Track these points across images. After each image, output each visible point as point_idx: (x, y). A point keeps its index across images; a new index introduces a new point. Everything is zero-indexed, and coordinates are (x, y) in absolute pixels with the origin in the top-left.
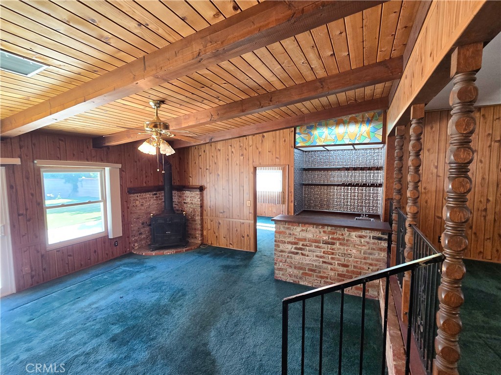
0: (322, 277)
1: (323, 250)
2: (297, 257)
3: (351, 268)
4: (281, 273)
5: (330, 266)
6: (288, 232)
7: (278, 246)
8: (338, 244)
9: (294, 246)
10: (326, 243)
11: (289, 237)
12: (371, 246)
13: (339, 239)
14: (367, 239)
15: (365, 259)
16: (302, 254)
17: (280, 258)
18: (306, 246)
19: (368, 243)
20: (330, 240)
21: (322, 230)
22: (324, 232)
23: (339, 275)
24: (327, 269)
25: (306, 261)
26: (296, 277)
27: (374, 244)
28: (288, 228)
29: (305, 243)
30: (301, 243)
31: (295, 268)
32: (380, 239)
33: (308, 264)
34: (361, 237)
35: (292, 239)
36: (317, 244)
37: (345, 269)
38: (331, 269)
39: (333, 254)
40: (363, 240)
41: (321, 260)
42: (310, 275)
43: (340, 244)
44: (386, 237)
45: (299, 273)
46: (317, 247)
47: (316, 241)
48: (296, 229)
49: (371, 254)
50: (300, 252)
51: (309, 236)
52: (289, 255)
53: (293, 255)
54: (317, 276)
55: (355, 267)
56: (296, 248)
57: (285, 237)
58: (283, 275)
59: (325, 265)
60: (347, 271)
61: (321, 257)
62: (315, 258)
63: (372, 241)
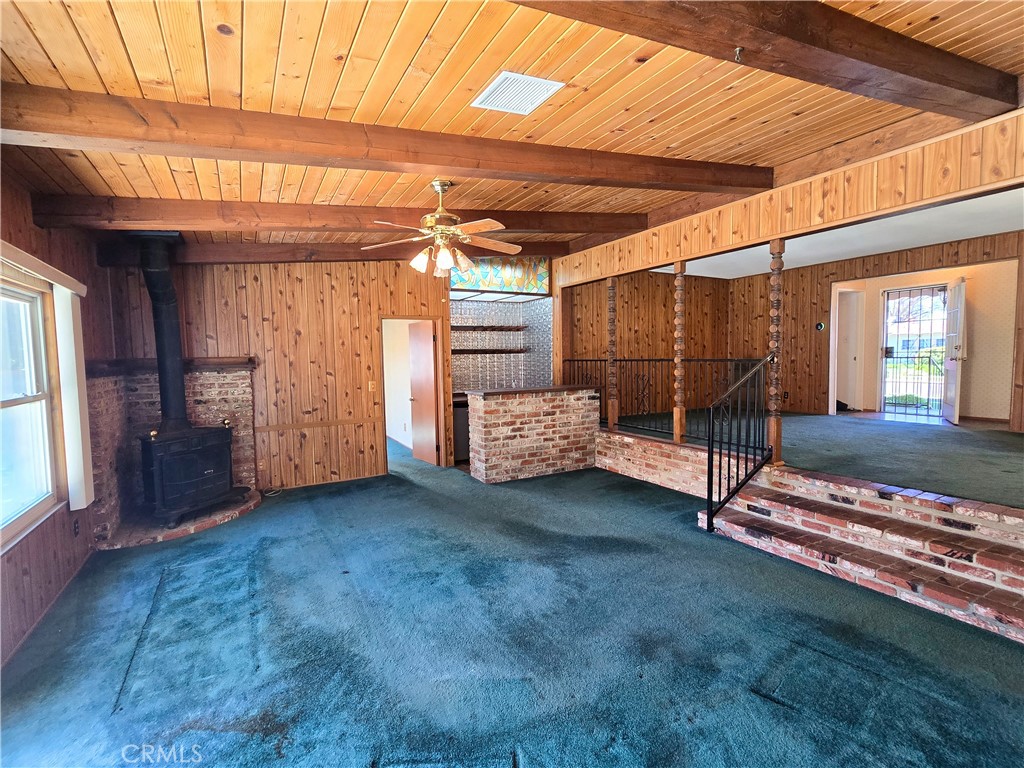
0: (543, 460)
1: (543, 425)
2: (515, 441)
3: (572, 439)
4: (494, 471)
5: (551, 443)
6: (501, 409)
7: (490, 433)
8: (558, 412)
9: (511, 427)
10: (548, 414)
11: (504, 416)
12: (589, 407)
13: (559, 407)
14: (583, 401)
15: (583, 423)
16: (521, 436)
17: (493, 450)
18: (526, 423)
19: (585, 405)
20: (550, 410)
21: (541, 399)
22: (544, 400)
23: (561, 451)
24: (548, 448)
25: (526, 443)
26: (514, 470)
27: (590, 404)
28: (502, 404)
29: (523, 420)
30: (519, 421)
31: (513, 458)
32: (593, 398)
33: (528, 448)
34: (578, 399)
35: (508, 419)
36: (537, 418)
37: (566, 441)
38: (553, 446)
39: (554, 426)
40: (580, 402)
41: (542, 437)
42: (531, 462)
43: (561, 412)
44: (598, 395)
45: (517, 463)
46: (538, 421)
47: (537, 415)
48: (512, 403)
49: (587, 417)
50: (518, 433)
51: (529, 409)
52: (505, 442)
53: (510, 441)
54: (538, 461)
55: (575, 436)
56: (514, 430)
57: (498, 418)
58: (497, 474)
59: (546, 443)
60: (568, 444)
61: (542, 434)
62: (536, 437)
63: (588, 402)
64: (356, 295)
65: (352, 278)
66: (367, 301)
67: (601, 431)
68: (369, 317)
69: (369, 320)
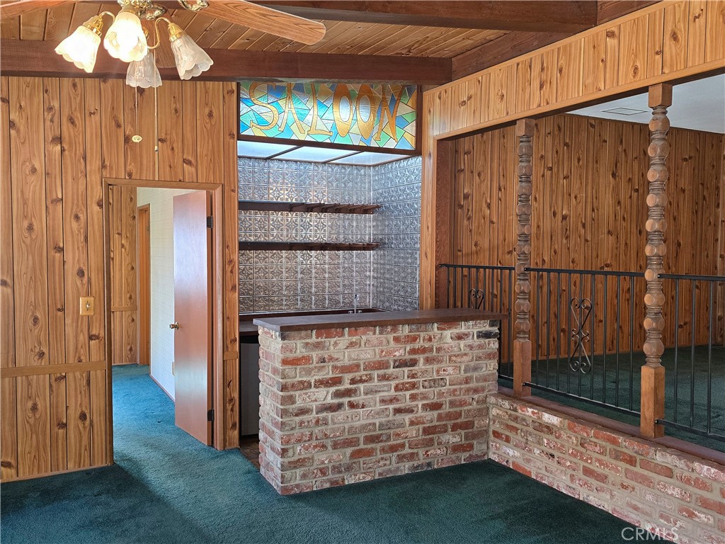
0: (393, 449)
1: (393, 383)
2: (340, 416)
3: (446, 409)
4: (299, 472)
5: (407, 418)
6: (315, 355)
7: (291, 400)
8: (422, 361)
9: (333, 389)
10: (401, 364)
11: (321, 369)
12: (480, 352)
13: (424, 350)
14: (469, 341)
15: (467, 381)
16: (352, 405)
17: (297, 432)
18: (361, 381)
19: (471, 347)
20: (408, 357)
21: (391, 337)
22: (397, 339)
23: (426, 431)
24: (402, 425)
25: (361, 419)
26: (337, 469)
27: (480, 347)
28: (317, 346)
29: (357, 375)
30: (347, 377)
31: (335, 446)
32: (487, 335)
33: (364, 427)
34: (459, 337)
35: (328, 374)
36: (381, 372)
37: (435, 413)
38: (412, 423)
39: (413, 386)
40: (462, 343)
41: (391, 407)
42: (369, 453)
43: (427, 361)
44: (495, 329)
45: (344, 455)
46: (384, 378)
47: (382, 365)
48: (336, 344)
49: (475, 369)
50: (346, 400)
51: (367, 354)
52: (321, 415)
53: (330, 415)
54: (383, 450)
55: (452, 404)
56: (337, 394)
57: (309, 372)
58: (304, 476)
59: (399, 417)
60: (440, 418)
61: (391, 401)
62: (379, 407)
63: (477, 342)
64: (58, 140)
65: (50, 109)
66: (80, 151)
67: (501, 394)
68: (82, 181)
69: (82, 188)
